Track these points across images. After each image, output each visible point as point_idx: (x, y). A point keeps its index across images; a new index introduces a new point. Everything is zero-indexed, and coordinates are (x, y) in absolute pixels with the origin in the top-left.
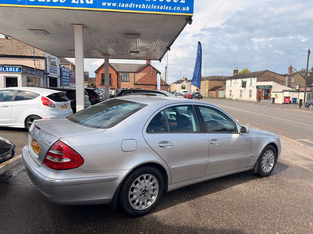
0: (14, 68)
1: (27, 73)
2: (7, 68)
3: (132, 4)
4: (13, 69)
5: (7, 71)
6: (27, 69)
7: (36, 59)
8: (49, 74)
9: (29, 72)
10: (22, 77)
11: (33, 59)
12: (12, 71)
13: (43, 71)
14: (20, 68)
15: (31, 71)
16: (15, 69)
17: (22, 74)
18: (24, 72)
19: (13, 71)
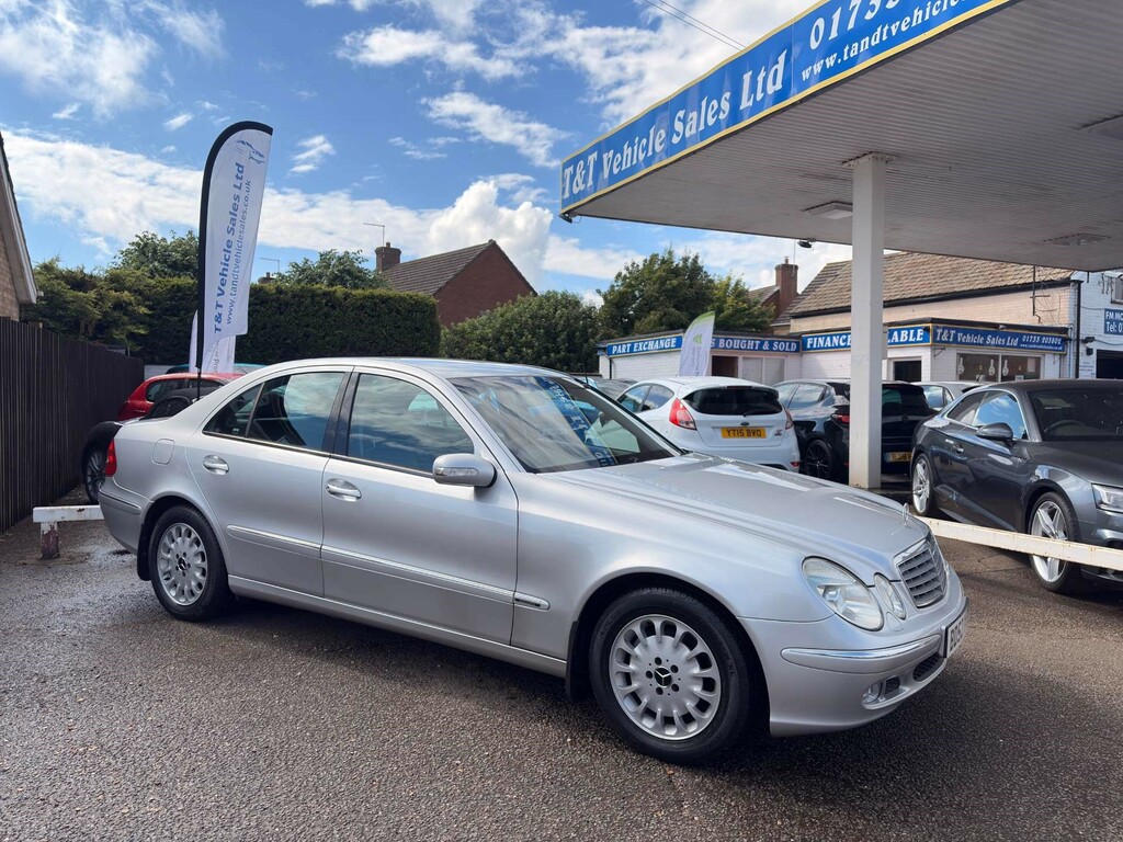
0: (912, 332)
1: (961, 343)
2: (896, 333)
3: (879, 29)
4: (909, 335)
5: (895, 343)
6: (958, 330)
7: (1038, 293)
8: (1090, 339)
9: (968, 338)
10: (934, 356)
11: (1030, 294)
12: (907, 342)
13: (1065, 330)
14: (926, 330)
15: (984, 334)
16: (915, 335)
17: (933, 348)
18: (941, 341)
19: (911, 339)
